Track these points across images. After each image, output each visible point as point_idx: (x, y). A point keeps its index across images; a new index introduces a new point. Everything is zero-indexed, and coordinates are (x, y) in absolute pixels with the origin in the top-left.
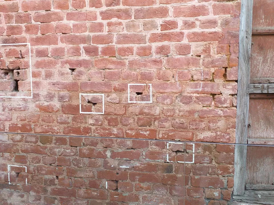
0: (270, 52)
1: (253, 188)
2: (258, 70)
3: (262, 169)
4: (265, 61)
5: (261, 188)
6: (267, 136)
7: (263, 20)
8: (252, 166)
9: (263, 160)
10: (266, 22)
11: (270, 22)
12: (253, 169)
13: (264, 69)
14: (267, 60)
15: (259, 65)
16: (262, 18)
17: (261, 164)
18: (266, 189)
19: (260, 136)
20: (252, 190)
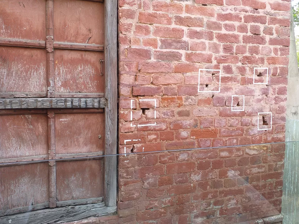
0: (14, 65)
1: (5, 214)
2: (3, 83)
3: (17, 191)
4: (9, 74)
5: (16, 211)
6: (21, 155)
7: (3, 30)
8: (5, 189)
9: (18, 180)
10: (8, 33)
11: (12, 33)
12: (6, 192)
13: (9, 82)
14: (12, 73)
15: (3, 79)
16: (2, 28)
17: (16, 186)
18: (22, 212)
19: (12, 156)
20: (5, 216)
